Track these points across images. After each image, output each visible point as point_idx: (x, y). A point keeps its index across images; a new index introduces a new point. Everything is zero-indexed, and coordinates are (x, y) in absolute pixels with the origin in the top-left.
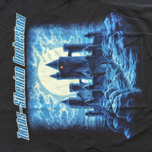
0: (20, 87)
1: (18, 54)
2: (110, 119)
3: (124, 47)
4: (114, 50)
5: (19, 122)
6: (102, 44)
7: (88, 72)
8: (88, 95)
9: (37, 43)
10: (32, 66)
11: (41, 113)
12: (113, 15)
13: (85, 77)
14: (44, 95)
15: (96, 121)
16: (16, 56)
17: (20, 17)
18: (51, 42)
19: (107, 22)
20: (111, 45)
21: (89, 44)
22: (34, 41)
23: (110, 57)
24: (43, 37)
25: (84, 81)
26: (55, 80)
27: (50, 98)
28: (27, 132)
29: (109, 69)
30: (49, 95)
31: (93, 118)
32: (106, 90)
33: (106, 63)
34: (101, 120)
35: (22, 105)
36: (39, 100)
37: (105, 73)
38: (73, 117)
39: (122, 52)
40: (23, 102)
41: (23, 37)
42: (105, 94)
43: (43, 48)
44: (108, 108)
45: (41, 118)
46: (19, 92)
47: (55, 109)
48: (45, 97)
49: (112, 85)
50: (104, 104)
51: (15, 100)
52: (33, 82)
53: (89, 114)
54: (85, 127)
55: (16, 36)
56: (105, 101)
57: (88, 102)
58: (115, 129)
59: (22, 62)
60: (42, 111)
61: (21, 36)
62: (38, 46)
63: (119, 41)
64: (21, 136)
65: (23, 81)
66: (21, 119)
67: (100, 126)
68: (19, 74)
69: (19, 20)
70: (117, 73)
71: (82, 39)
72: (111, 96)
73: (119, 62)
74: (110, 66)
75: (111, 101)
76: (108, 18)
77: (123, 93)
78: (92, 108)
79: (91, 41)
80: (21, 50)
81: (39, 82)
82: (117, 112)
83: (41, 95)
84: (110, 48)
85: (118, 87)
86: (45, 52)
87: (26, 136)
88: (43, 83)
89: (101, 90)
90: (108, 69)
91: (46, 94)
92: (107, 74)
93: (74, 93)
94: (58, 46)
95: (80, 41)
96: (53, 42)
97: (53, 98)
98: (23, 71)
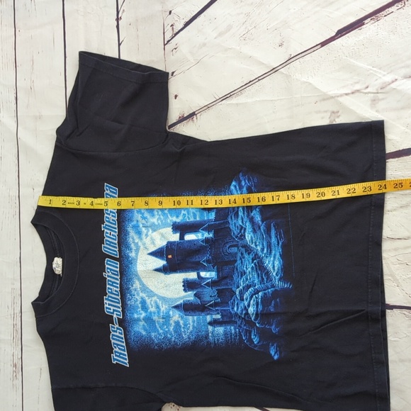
0: (113, 288)
1: (109, 241)
2: (246, 331)
3: (263, 221)
4: (248, 226)
5: (114, 339)
6: (229, 219)
7: (208, 261)
8: (209, 295)
9: (135, 223)
10: (129, 257)
11: (143, 325)
12: (243, 176)
13: (205, 269)
14: (147, 298)
15: (225, 334)
16: (107, 244)
17: (110, 188)
18: (155, 220)
19: (235, 187)
20: (242, 219)
21: (209, 221)
22: (130, 220)
23: (242, 237)
24: (143, 214)
25: (203, 274)
26: (162, 275)
27: (156, 302)
28: (125, 355)
29: (242, 254)
30: (155, 298)
31: (220, 330)
32: (238, 287)
33: (236, 246)
34: (233, 332)
35: (117, 314)
36: (140, 305)
37: (236, 261)
38: (191, 328)
39: (260, 228)
40: (119, 309)
41: (115, 217)
42: (237, 293)
43: (143, 229)
44: (242, 314)
45: (144, 333)
46: (111, 295)
47: (163, 318)
48: (148, 301)
49: (247, 279)
50: (235, 309)
51: (107, 308)
52: (130, 280)
53: (214, 323)
54: (209, 343)
55: (106, 215)
56: (237, 304)
57: (211, 306)
58: (256, 346)
59: (115, 251)
60: (146, 322)
61: (112, 216)
63: (254, 212)
64: (117, 360)
65: (117, 279)
66: (116, 333)
67: (232, 342)
68: (111, 270)
69: (108, 192)
70: (253, 260)
71: (198, 214)
72: (247, 295)
73: (256, 243)
74: (243, 250)
75: (246, 303)
76: (235, 181)
77: (265, 290)
78: (218, 314)
79: (212, 216)
80: (113, 235)
81: (139, 279)
82: (256, 319)
83: (142, 298)
84: (241, 224)
85: (256, 281)
86: (147, 235)
87: (125, 361)
88: (144, 281)
89: (230, 287)
90: (239, 255)
91: (149, 297)
92: (239, 262)
93: (190, 293)
94: (165, 225)
95: (195, 217)
96: (158, 220)
97: (160, 303)
98: (117, 264)
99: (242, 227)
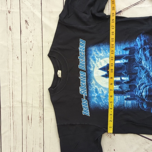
0: (83, 83)
1: (81, 64)
2: (141, 103)
3: (150, 56)
4: (143, 58)
5: (83, 105)
6: (135, 54)
7: (125, 73)
8: (125, 87)
9: (93, 56)
10: (90, 70)
11: (96, 99)
12: (142, 35)
13: (124, 76)
14: (98, 88)
15: (132, 104)
16: (80, 65)
17: (82, 41)
18: (102, 55)
19: (138, 40)
20: (141, 55)
21: (126, 55)
22: (91, 54)
23: (141, 62)
24: (96, 52)
25: (123, 78)
26: (104, 78)
27: (102, 90)
28: (88, 111)
29: (140, 70)
30: (101, 88)
31: (130, 102)
32: (138, 84)
33: (138, 66)
34: (135, 103)
35: (85, 94)
36: (95, 91)
37: (137, 73)
38: (117, 101)
39: (149, 59)
40: (85, 92)
41: (84, 53)
42: (138, 86)
43: (97, 58)
44: (139, 95)
45: (96, 102)
46: (82, 86)
47: (105, 96)
48: (98, 89)
49: (142, 81)
50: (137, 93)
51: (81, 92)
52: (91, 80)
53: (127, 99)
54: (124, 108)
55: (80, 52)
56: (137, 91)
57: (126, 92)
58: (145, 109)
59: (84, 68)
60: (97, 98)
61: (83, 53)
62: (93, 58)
63: (146, 52)
64: (85, 113)
65: (85, 80)
66: (84, 103)
67: (134, 107)
68: (82, 76)
69: (81, 43)
70: (145, 73)
71: (121, 52)
72: (142, 87)
73: (146, 65)
74: (141, 68)
75: (141, 91)
76: (139, 37)
77: (150, 86)
78: (129, 95)
79: (128, 52)
80: (83, 61)
81: (95, 80)
82: (145, 98)
83: (96, 88)
84: (140, 57)
85: (146, 82)
86: (98, 61)
87: (88, 114)
88: (97, 80)
89: (134, 84)
90: (139, 70)
91: (99, 87)
92: (139, 73)
93: (117, 86)
94: (106, 57)
95: (120, 53)
96: (103, 54)
97: (103, 90)
98: (85, 73)
99: (140, 58)
